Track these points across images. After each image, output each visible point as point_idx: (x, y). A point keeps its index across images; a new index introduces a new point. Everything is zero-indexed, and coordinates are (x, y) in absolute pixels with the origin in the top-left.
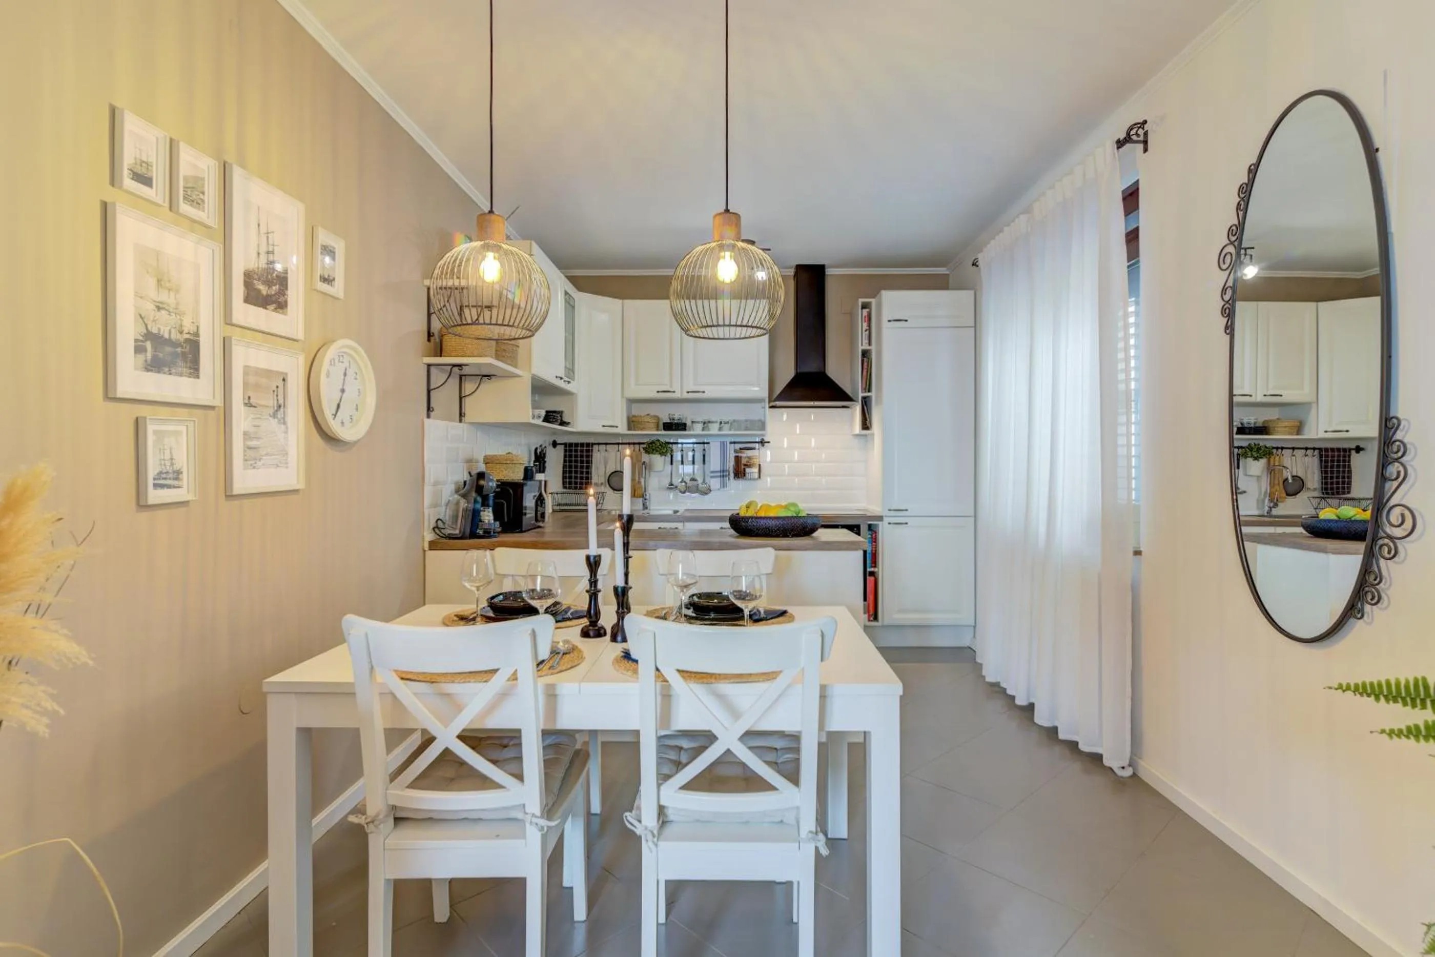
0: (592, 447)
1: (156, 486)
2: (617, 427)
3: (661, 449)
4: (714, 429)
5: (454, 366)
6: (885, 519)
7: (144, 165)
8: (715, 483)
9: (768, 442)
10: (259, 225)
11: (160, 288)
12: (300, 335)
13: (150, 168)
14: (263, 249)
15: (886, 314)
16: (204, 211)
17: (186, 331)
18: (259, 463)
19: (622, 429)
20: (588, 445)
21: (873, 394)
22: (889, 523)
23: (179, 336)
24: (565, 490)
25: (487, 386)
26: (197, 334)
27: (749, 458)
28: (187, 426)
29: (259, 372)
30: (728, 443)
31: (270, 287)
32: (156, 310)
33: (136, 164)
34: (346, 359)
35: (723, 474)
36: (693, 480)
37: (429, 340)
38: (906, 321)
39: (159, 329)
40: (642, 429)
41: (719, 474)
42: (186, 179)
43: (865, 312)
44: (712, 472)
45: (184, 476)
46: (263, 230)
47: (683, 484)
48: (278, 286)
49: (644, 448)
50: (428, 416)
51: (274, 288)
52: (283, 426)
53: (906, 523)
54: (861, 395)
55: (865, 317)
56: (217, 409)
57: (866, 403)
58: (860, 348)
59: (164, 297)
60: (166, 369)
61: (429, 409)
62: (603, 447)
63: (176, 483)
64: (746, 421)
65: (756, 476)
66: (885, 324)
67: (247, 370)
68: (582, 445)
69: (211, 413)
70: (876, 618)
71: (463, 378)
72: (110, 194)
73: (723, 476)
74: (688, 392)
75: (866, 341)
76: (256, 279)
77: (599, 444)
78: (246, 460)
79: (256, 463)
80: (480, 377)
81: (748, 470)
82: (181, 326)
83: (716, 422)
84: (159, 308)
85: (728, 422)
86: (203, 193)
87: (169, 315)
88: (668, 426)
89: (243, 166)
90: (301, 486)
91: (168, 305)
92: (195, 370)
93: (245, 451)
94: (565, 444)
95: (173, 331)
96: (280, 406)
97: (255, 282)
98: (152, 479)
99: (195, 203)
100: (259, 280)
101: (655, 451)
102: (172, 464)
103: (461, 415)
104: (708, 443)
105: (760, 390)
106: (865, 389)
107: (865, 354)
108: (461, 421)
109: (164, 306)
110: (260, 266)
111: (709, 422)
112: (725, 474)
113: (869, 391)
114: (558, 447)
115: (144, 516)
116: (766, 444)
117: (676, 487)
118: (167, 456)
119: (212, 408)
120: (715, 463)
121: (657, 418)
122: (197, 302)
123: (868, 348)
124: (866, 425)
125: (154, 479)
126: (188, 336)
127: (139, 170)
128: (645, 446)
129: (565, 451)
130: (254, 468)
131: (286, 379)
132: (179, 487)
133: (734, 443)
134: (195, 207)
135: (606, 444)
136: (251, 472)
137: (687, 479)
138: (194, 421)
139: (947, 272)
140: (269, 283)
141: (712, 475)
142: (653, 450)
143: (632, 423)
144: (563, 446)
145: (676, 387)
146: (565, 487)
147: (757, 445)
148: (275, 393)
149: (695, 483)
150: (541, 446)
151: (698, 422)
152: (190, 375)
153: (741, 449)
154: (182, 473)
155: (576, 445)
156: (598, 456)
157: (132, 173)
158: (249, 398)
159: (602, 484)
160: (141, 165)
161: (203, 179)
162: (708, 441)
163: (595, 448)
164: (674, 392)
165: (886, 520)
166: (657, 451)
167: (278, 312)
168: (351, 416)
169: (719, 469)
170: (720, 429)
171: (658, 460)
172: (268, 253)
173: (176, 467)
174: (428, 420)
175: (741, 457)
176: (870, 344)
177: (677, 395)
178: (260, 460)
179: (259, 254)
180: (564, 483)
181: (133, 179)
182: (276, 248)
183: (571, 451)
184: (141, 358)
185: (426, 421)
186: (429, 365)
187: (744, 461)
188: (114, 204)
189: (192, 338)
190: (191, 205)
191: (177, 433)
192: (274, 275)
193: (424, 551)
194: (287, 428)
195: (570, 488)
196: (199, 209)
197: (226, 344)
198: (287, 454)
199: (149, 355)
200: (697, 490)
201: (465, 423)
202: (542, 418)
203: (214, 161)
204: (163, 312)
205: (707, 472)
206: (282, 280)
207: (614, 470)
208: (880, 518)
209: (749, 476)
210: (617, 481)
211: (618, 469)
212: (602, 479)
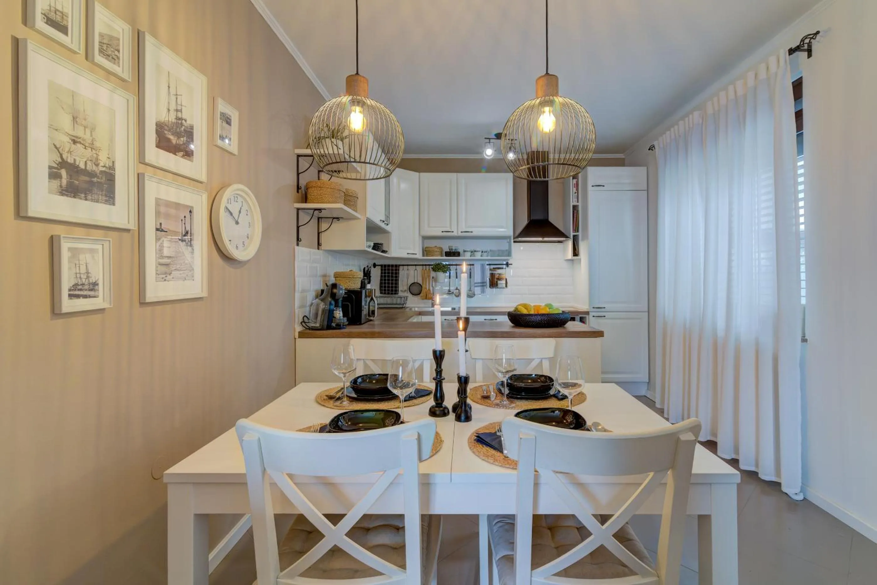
0: (399, 267)
1: (71, 296)
2: (416, 254)
3: (443, 269)
4: (478, 256)
5: (315, 209)
7: (57, 13)
8: (477, 290)
9: (511, 264)
10: (169, 87)
11: (75, 124)
12: (203, 177)
13: (65, 17)
14: (173, 107)
15: (590, 182)
16: (119, 66)
17: (102, 164)
18: (169, 277)
19: (419, 256)
20: (396, 266)
21: (580, 234)
22: (593, 316)
23: (94, 168)
24: (382, 295)
25: (336, 225)
26: (112, 168)
27: (500, 274)
28: (103, 245)
29: (168, 204)
30: (486, 265)
31: (179, 138)
32: (72, 143)
33: (50, 10)
34: (240, 199)
35: (482, 284)
37: (298, 192)
38: (604, 186)
39: (75, 160)
40: (432, 256)
41: (480, 284)
42: (101, 35)
43: (575, 181)
44: (476, 283)
45: (101, 287)
46: (173, 91)
47: (458, 291)
48: (185, 138)
49: (432, 268)
50: (298, 245)
51: (182, 139)
52: (189, 248)
53: (604, 317)
54: (572, 234)
55: (575, 184)
56: (131, 231)
57: (575, 239)
58: (572, 204)
59: (80, 132)
60: (83, 195)
61: (298, 239)
62: (406, 267)
63: (92, 293)
64: (499, 250)
65: (504, 285)
66: (590, 188)
67: (158, 202)
68: (392, 266)
69: (125, 234)
71: (320, 219)
72: (21, 32)
73: (483, 286)
74: (462, 232)
75: (575, 200)
76: (166, 130)
77: (403, 265)
78: (157, 274)
79: (166, 276)
80: (331, 219)
81: (499, 282)
82: (97, 159)
83: (480, 251)
84: (75, 142)
85: (486, 252)
86: (119, 51)
87: (85, 148)
88: (448, 254)
89: (155, 35)
90: (204, 294)
91: (84, 140)
92: (110, 198)
93: (157, 267)
94: (381, 266)
95: (89, 163)
96: (187, 233)
97: (166, 132)
98: (67, 290)
99: (110, 58)
100: (169, 131)
101: (439, 271)
102: (88, 277)
103: (319, 244)
104: (473, 265)
105: (508, 230)
106: (575, 230)
107: (575, 208)
108: (318, 249)
109: (79, 140)
110: (170, 120)
111: (475, 251)
112: (484, 284)
113: (578, 231)
114: (377, 267)
115: (60, 322)
116: (509, 265)
117: (453, 293)
118: (83, 270)
119: (128, 231)
120: (477, 277)
121: (441, 248)
122: (112, 140)
123: (577, 204)
124: (576, 253)
125: (70, 290)
126: (104, 169)
127: (52, 16)
128: (432, 267)
129: (382, 270)
130: (165, 280)
131: (192, 211)
132: (95, 297)
133: (490, 265)
134: (110, 61)
135: (408, 265)
136: (162, 284)
138: (109, 241)
139: (623, 157)
140: (178, 135)
141: (476, 285)
142: (438, 269)
143: (426, 251)
144: (380, 267)
145: (454, 229)
146: (381, 293)
147: (504, 266)
148: (183, 222)
150: (368, 266)
151: (468, 251)
152: (107, 202)
153: (494, 268)
154: (97, 285)
155: (389, 266)
156: (402, 273)
157: (45, 18)
158: (161, 224)
159: (405, 291)
160: (55, 13)
161: (119, 40)
162: (473, 263)
163: (401, 268)
164: (453, 232)
165: (591, 314)
166: (441, 270)
167: (185, 159)
168: (243, 242)
169: (480, 281)
170: (482, 256)
171: (441, 276)
172: (177, 111)
173: (92, 280)
174: (297, 247)
175: (495, 274)
176: (578, 202)
177: (455, 234)
178: (170, 274)
179: (169, 110)
180: (381, 290)
181: (47, 23)
182: (183, 108)
183: (385, 270)
184: (56, 183)
185: (296, 247)
186: (298, 209)
187: (497, 276)
188: (25, 40)
189: (107, 171)
190: (106, 58)
191: (92, 251)
192: (182, 129)
193: (295, 339)
194: (193, 249)
195: (385, 293)
196: (114, 63)
197: (140, 178)
198: (193, 270)
199: (64, 182)
201: (321, 250)
202: (371, 248)
203: (129, 26)
204: (78, 145)
205: (472, 283)
206: (189, 134)
207: (413, 282)
208: (587, 313)
209: (499, 286)
210: (415, 289)
211: (416, 281)
212: (406, 288)
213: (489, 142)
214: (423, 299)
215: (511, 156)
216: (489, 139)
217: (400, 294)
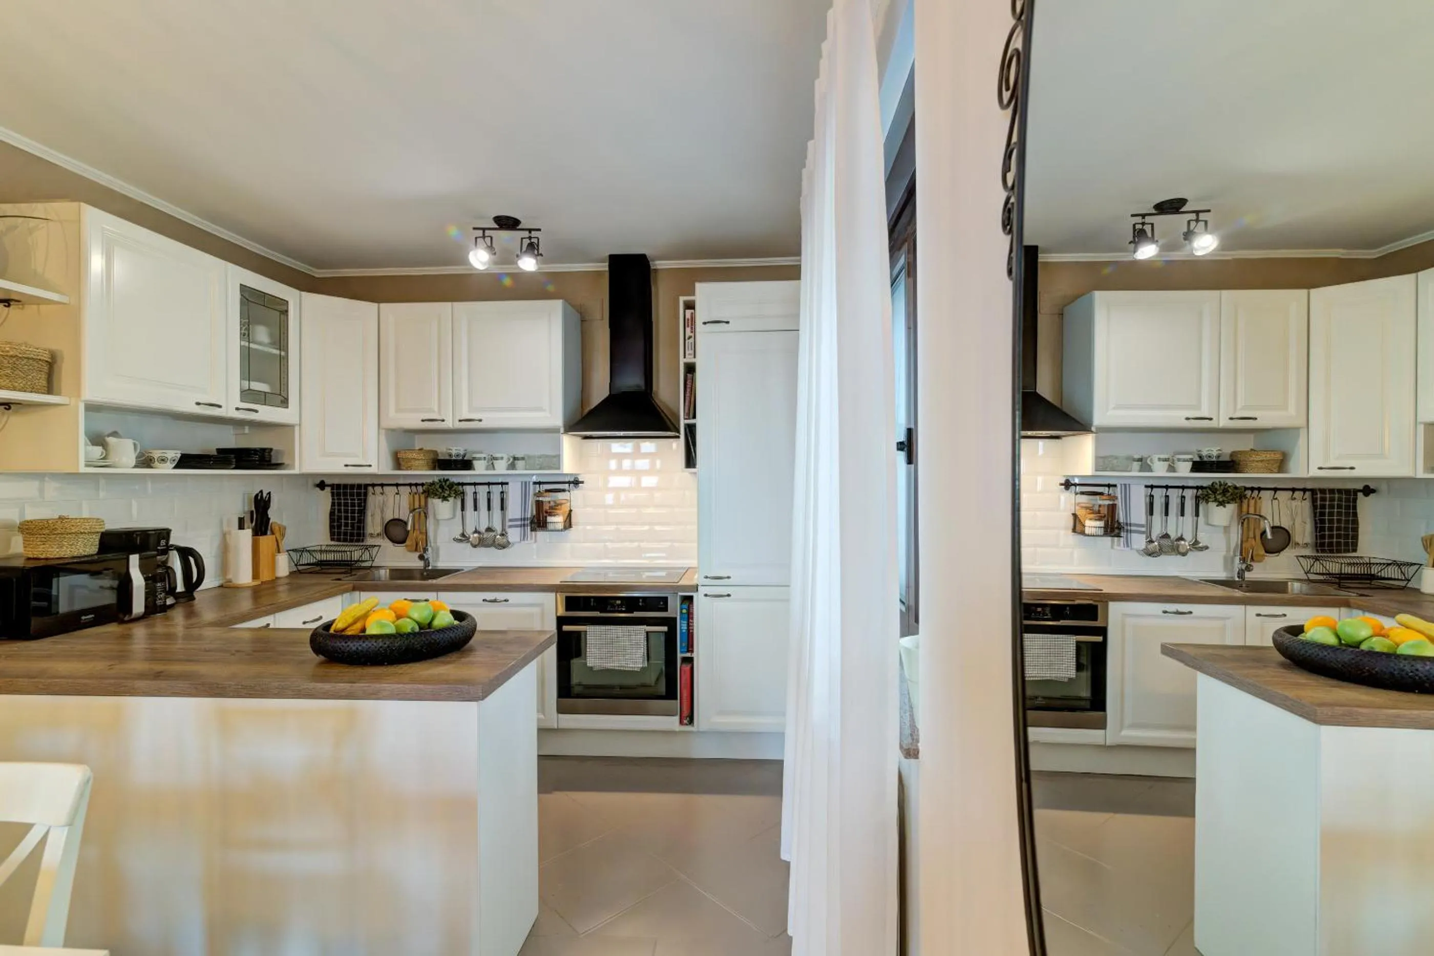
0: (365, 490)
2: (370, 466)
3: (441, 493)
4: (501, 468)
6: (699, 588)
8: (514, 534)
9: (582, 482)
15: (701, 315)
19: (379, 468)
20: (360, 488)
21: (700, 421)
22: (706, 595)
24: (333, 543)
27: (557, 503)
30: (531, 483)
35: (522, 523)
36: (489, 530)
38: (728, 322)
40: (407, 469)
41: (518, 523)
43: (688, 312)
44: (511, 520)
47: (476, 535)
49: (421, 491)
53: (729, 595)
54: (683, 423)
55: (688, 320)
57: (691, 431)
58: (682, 361)
62: (378, 489)
65: (562, 526)
66: (700, 327)
68: (353, 487)
70: (691, 721)
73: (524, 525)
74: (461, 421)
75: (690, 352)
77: (373, 485)
81: (550, 519)
83: (503, 459)
85: (523, 459)
88: (447, 464)
94: (333, 487)
104: (507, 484)
105: (550, 415)
106: (688, 414)
107: (690, 369)
111: (496, 459)
112: (526, 522)
113: (694, 417)
114: (326, 490)
116: (581, 485)
117: (469, 539)
120: (515, 510)
121: (430, 453)
123: (693, 361)
124: (690, 461)
128: (422, 488)
129: (333, 494)
133: (540, 483)
135: (382, 485)
137: (482, 529)
141: (511, 523)
142: (433, 494)
143: (398, 463)
144: (329, 489)
145: (449, 415)
146: (332, 539)
147: (566, 486)
149: (493, 534)
150: (261, 492)
151: (479, 459)
153: (546, 491)
155: (345, 488)
156: (374, 501)
159: (378, 535)
162: (506, 481)
163: (370, 488)
164: (443, 421)
165: (702, 591)
166: (436, 495)
169: (517, 517)
170: (512, 466)
171: (442, 508)
175: (542, 502)
176: (695, 355)
177: (449, 424)
180: (332, 534)
183: (340, 498)
187: (546, 507)
195: (339, 540)
200: (494, 544)
205: (506, 521)
207: (392, 518)
208: (696, 588)
209: (550, 527)
210: (397, 532)
211: (396, 517)
212: (379, 529)
213: (484, 237)
214: (410, 551)
215: (528, 264)
216: (484, 230)
217: (369, 541)
